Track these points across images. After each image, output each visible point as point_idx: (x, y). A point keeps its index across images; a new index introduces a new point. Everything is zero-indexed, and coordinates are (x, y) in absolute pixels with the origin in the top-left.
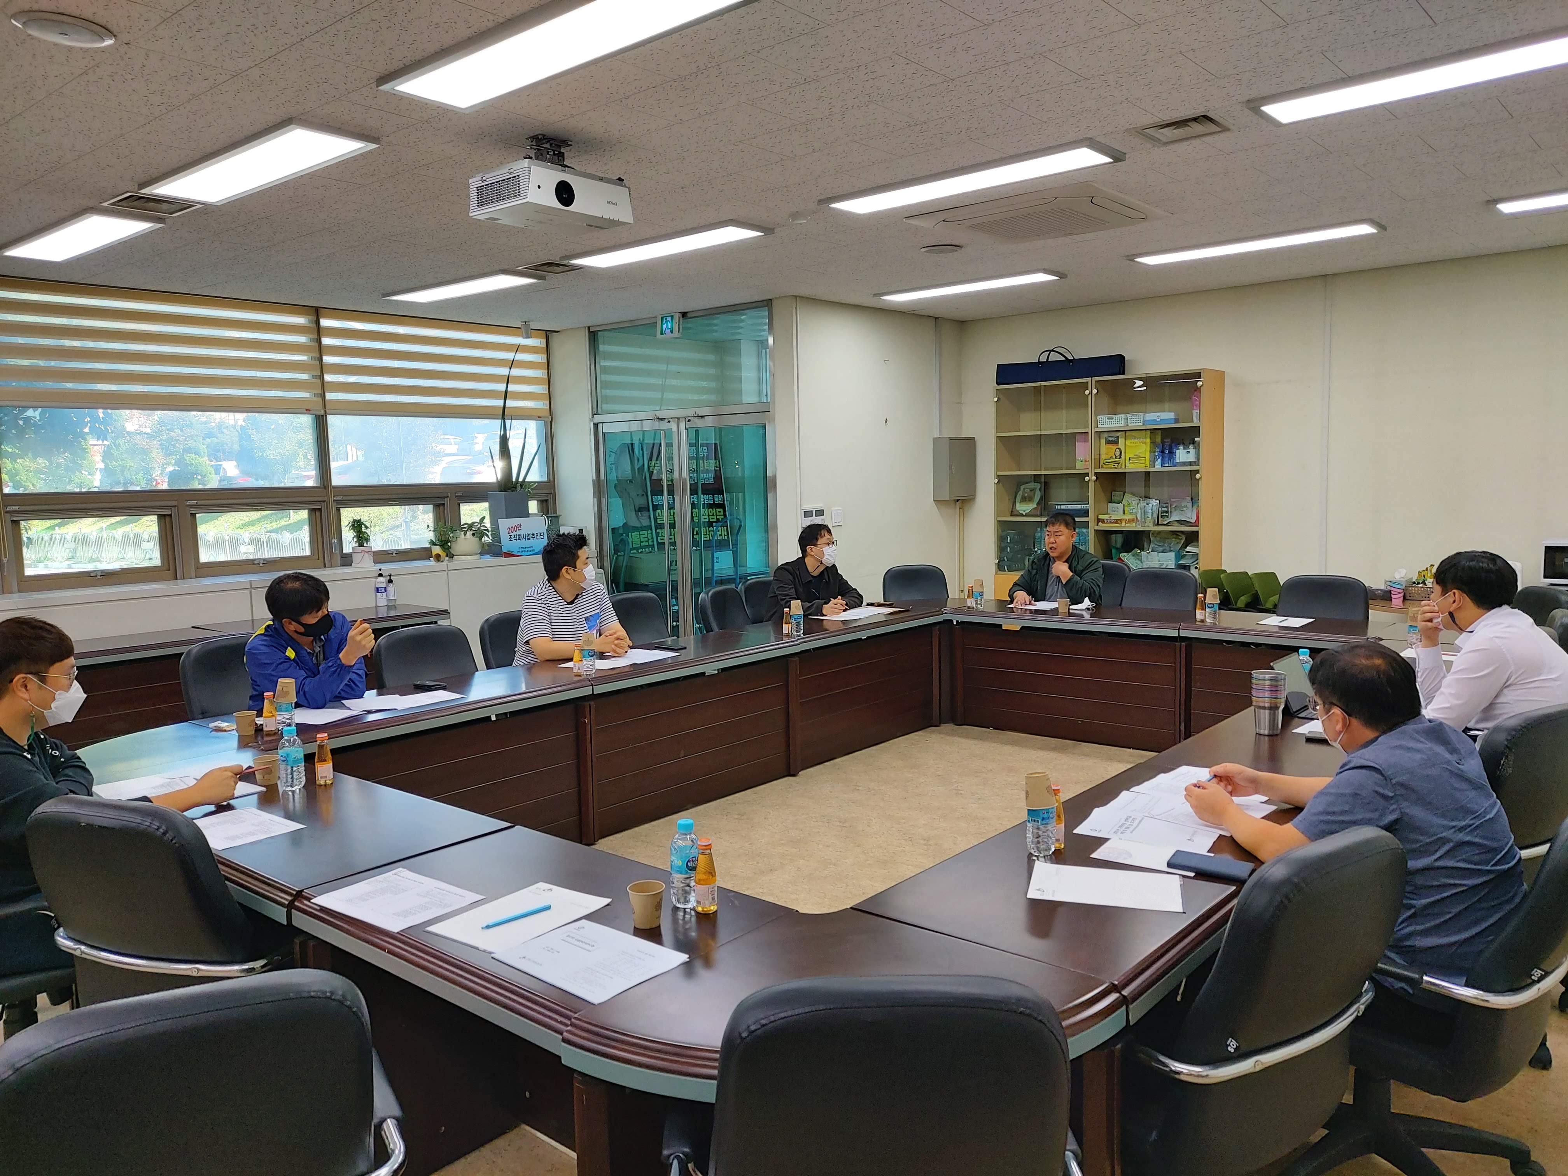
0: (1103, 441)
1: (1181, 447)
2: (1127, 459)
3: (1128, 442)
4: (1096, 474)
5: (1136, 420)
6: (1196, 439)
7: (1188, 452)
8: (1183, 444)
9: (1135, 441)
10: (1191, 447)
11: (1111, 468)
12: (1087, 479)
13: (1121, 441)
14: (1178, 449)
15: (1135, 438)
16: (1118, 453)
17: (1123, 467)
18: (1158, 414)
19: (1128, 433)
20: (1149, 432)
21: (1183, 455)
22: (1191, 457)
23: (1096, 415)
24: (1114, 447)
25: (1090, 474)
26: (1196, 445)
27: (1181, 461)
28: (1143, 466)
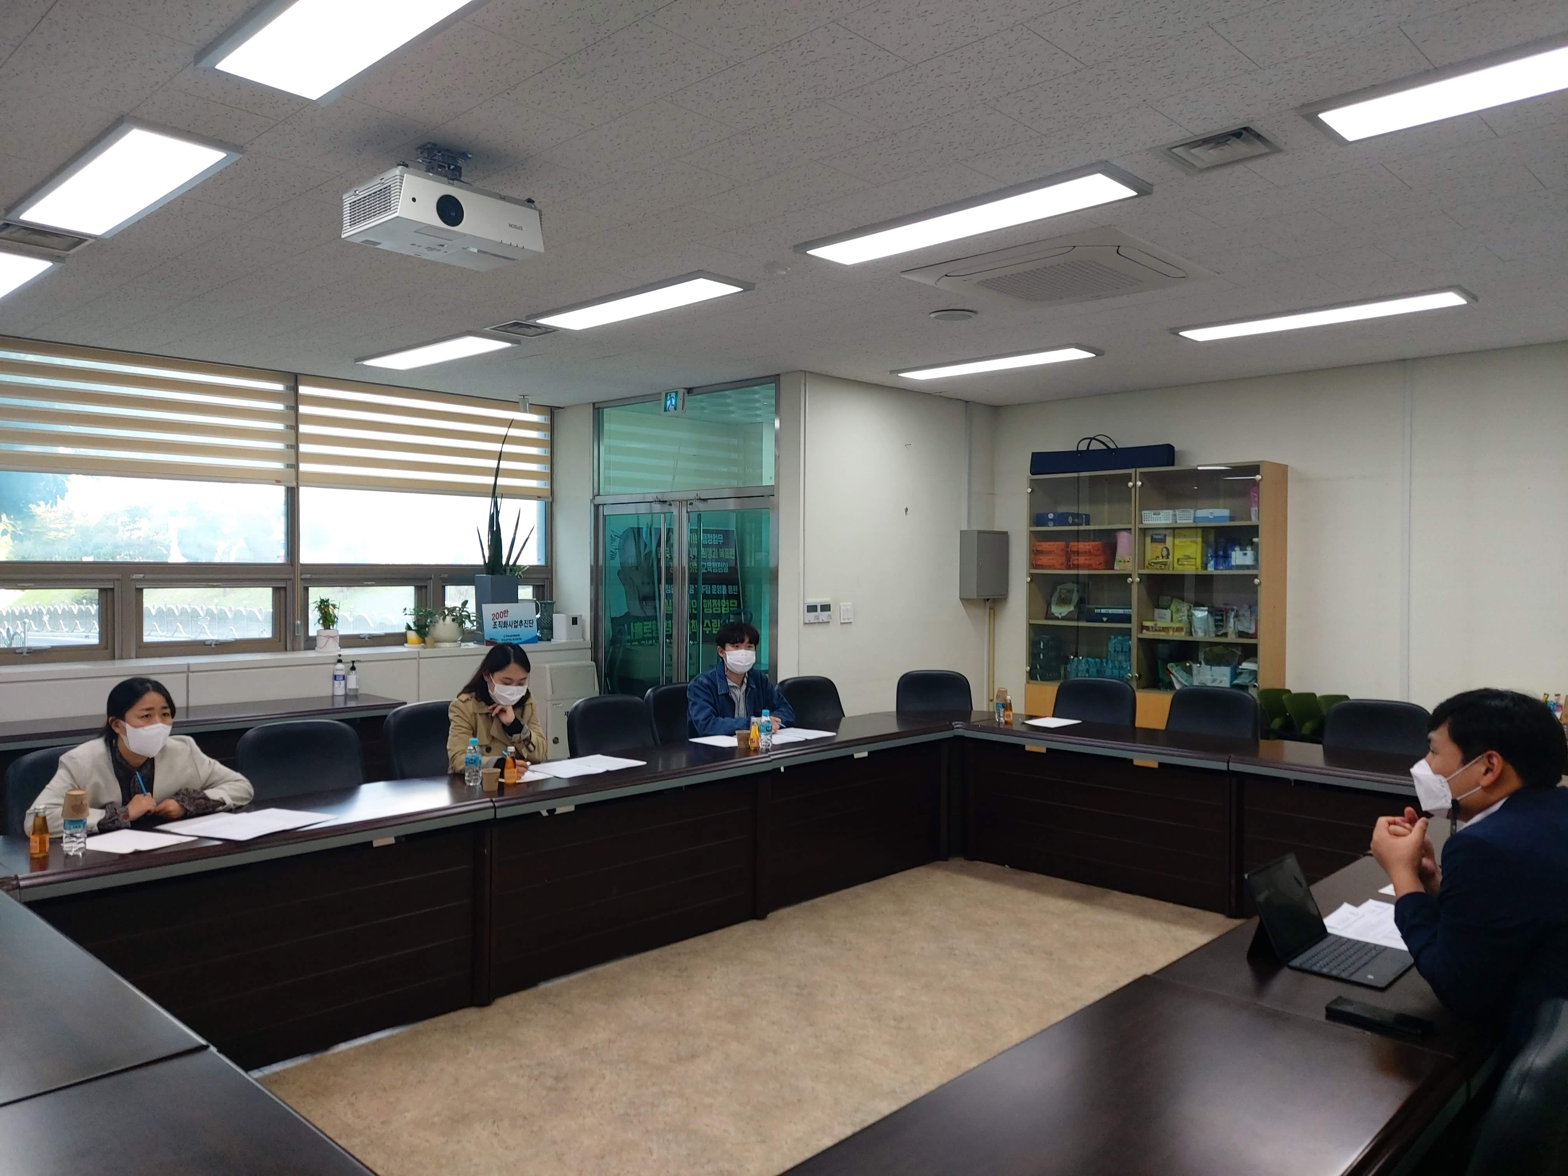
0: (1148, 540)
1: (1237, 549)
2: (1176, 560)
3: (1177, 541)
4: (1140, 575)
5: (1185, 517)
6: (1255, 540)
7: (1245, 554)
8: (1240, 545)
9: (1184, 540)
10: (1249, 548)
11: (1157, 569)
12: (1130, 580)
13: (1169, 540)
14: (1234, 550)
15: (1185, 536)
16: (1165, 553)
17: (1171, 569)
18: (1211, 510)
19: (1177, 531)
20: (1200, 530)
21: (1239, 557)
22: (1248, 560)
23: (1140, 511)
24: (1160, 546)
25: (1132, 576)
26: (1253, 546)
27: (1238, 563)
28: (1194, 568)
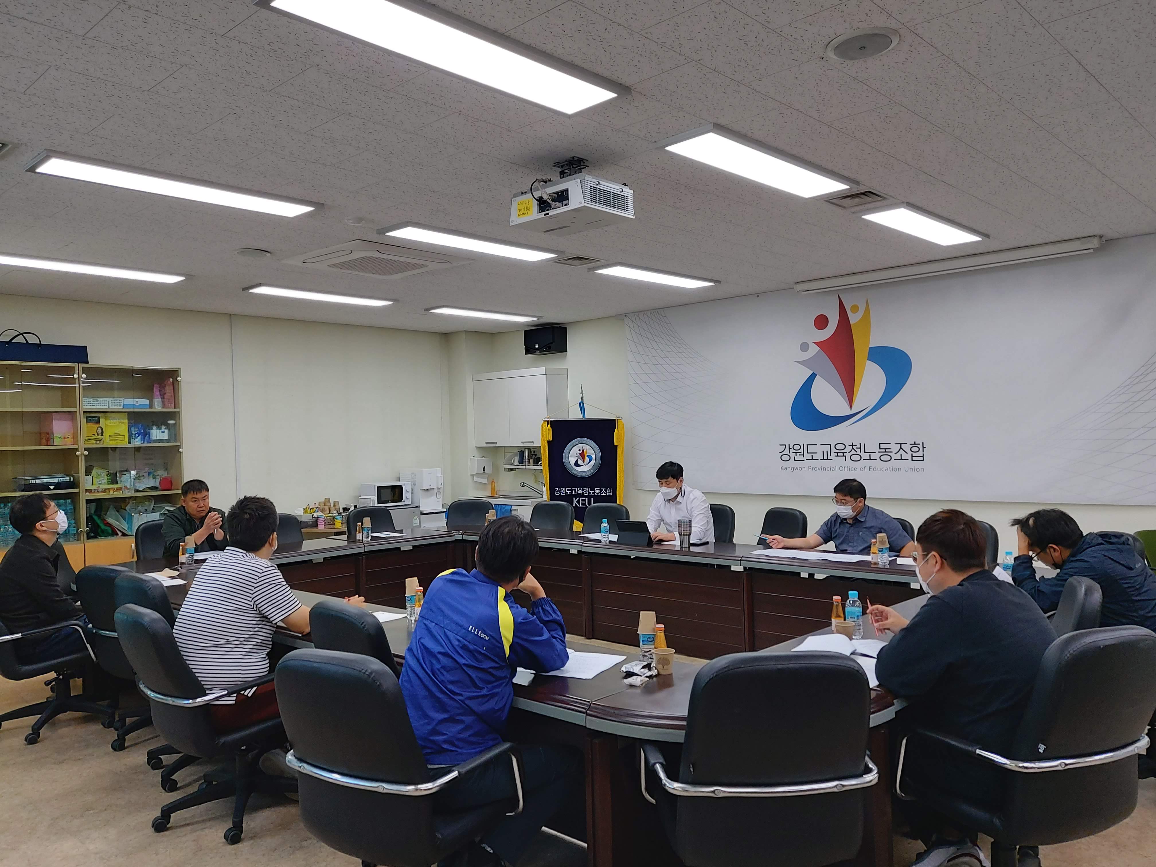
1: (155, 428)
3: (109, 422)
4: (86, 449)
5: (116, 404)
6: (171, 422)
8: (157, 425)
9: (114, 421)
10: (163, 428)
11: (93, 444)
12: (78, 453)
14: (152, 429)
15: (114, 419)
16: (100, 431)
18: (136, 400)
19: (108, 414)
20: (126, 413)
21: (158, 434)
22: (165, 436)
23: (82, 397)
25: (80, 450)
26: (168, 426)
27: (158, 438)
28: (123, 443)
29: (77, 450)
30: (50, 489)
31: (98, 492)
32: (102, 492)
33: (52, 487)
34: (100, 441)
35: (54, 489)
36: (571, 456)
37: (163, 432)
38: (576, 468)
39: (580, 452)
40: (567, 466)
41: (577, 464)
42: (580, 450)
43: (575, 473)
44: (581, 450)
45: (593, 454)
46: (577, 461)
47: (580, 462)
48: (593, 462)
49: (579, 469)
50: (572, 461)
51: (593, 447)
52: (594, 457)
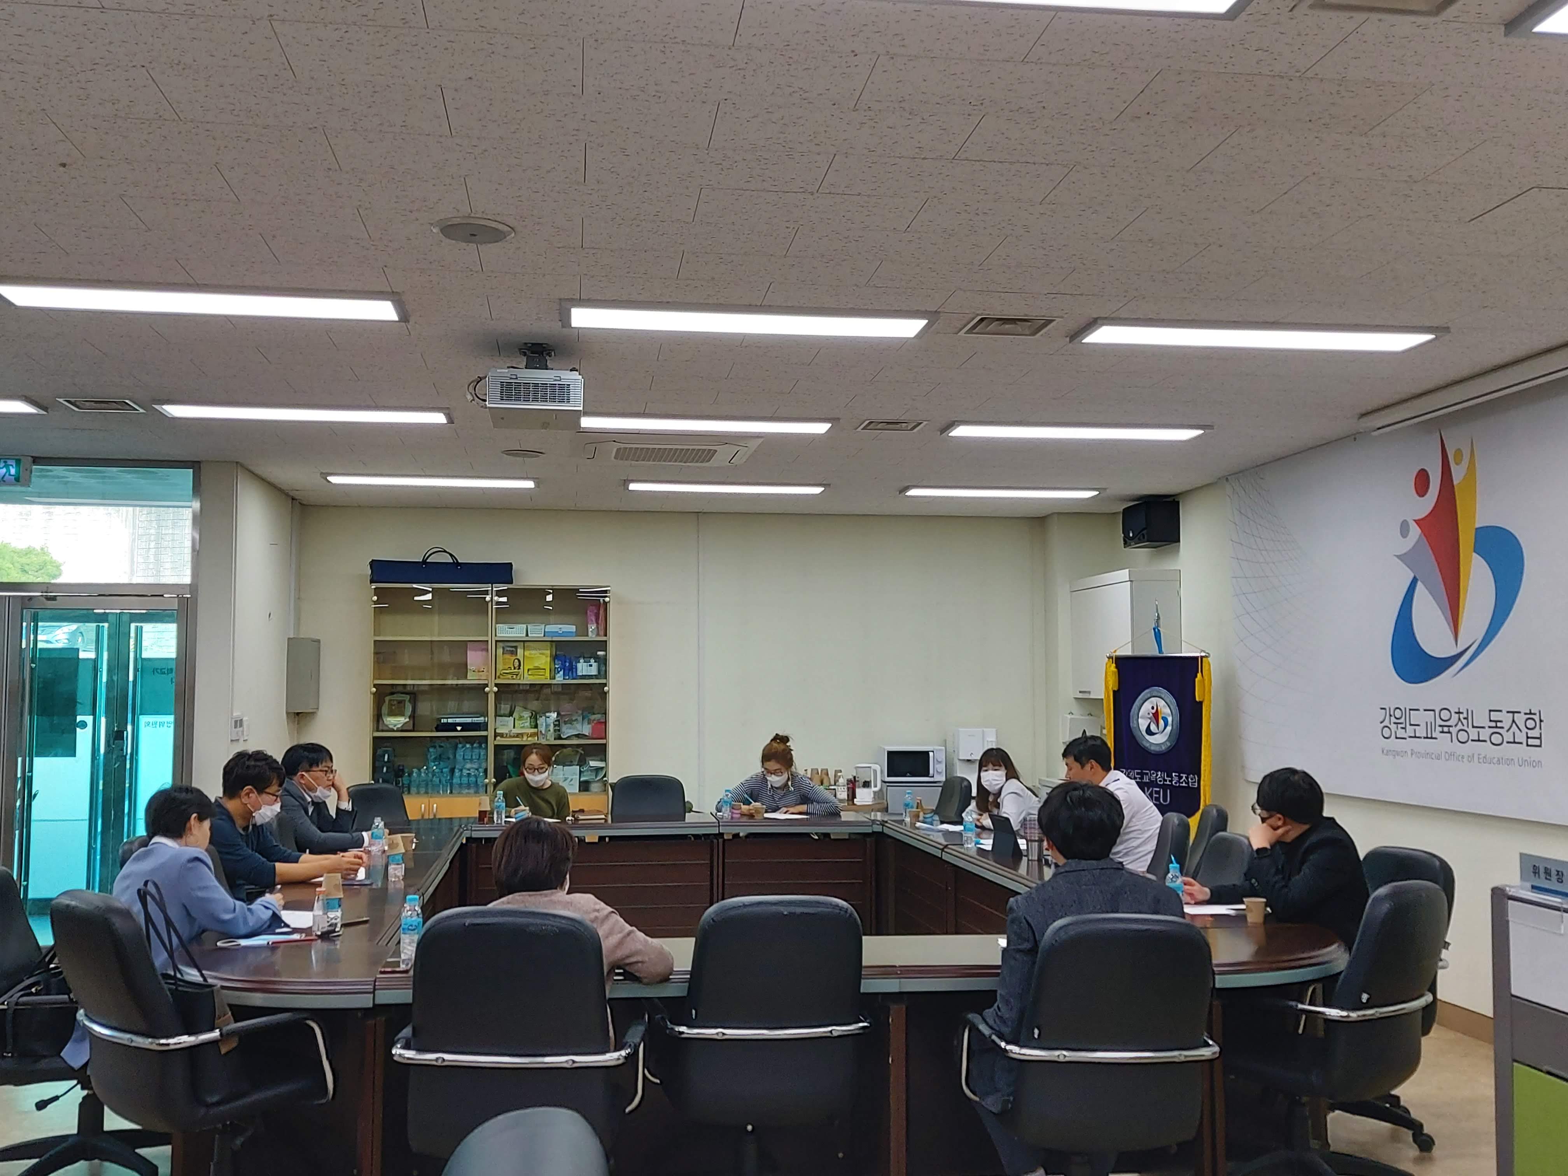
0: (500, 651)
1: (582, 660)
2: (526, 671)
3: (527, 653)
5: (536, 631)
6: (602, 653)
8: (585, 657)
9: (534, 652)
10: (591, 661)
11: (509, 679)
12: (487, 689)
13: (520, 651)
15: (535, 649)
16: (517, 664)
17: (522, 679)
18: (560, 626)
19: (527, 644)
20: (549, 643)
21: (585, 668)
22: (593, 671)
23: (496, 624)
24: (512, 657)
25: (489, 685)
26: (597, 659)
27: (584, 674)
28: (543, 678)
29: (487, 685)
30: (457, 731)
31: (511, 737)
32: (514, 737)
33: (459, 728)
34: (517, 675)
35: (461, 731)
36: (1142, 717)
37: (591, 666)
38: (1148, 737)
39: (1154, 711)
40: (1136, 733)
41: (1149, 732)
42: (1153, 708)
43: (1147, 745)
44: (1155, 708)
45: (1169, 716)
46: (1149, 726)
47: (1153, 728)
48: (1169, 728)
49: (1151, 739)
50: (1143, 724)
51: (1169, 703)
52: (1170, 719)
